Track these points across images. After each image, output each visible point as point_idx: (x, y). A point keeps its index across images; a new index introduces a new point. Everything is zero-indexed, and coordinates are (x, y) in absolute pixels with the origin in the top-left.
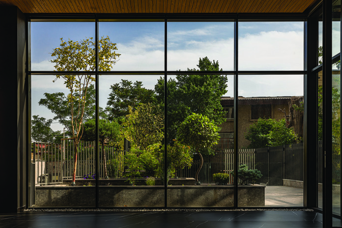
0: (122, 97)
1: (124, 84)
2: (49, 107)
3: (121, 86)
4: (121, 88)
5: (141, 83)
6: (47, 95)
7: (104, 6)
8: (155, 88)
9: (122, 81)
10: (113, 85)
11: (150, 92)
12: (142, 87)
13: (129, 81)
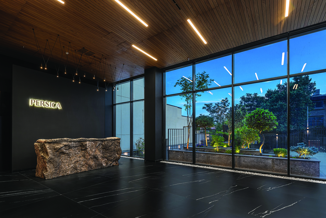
0: (246, 102)
1: (247, 96)
2: (207, 110)
3: (246, 96)
4: (246, 98)
5: (257, 94)
6: (205, 105)
7: (192, 54)
8: (265, 95)
9: (246, 94)
10: (241, 97)
11: (263, 98)
12: (257, 96)
13: (250, 93)
